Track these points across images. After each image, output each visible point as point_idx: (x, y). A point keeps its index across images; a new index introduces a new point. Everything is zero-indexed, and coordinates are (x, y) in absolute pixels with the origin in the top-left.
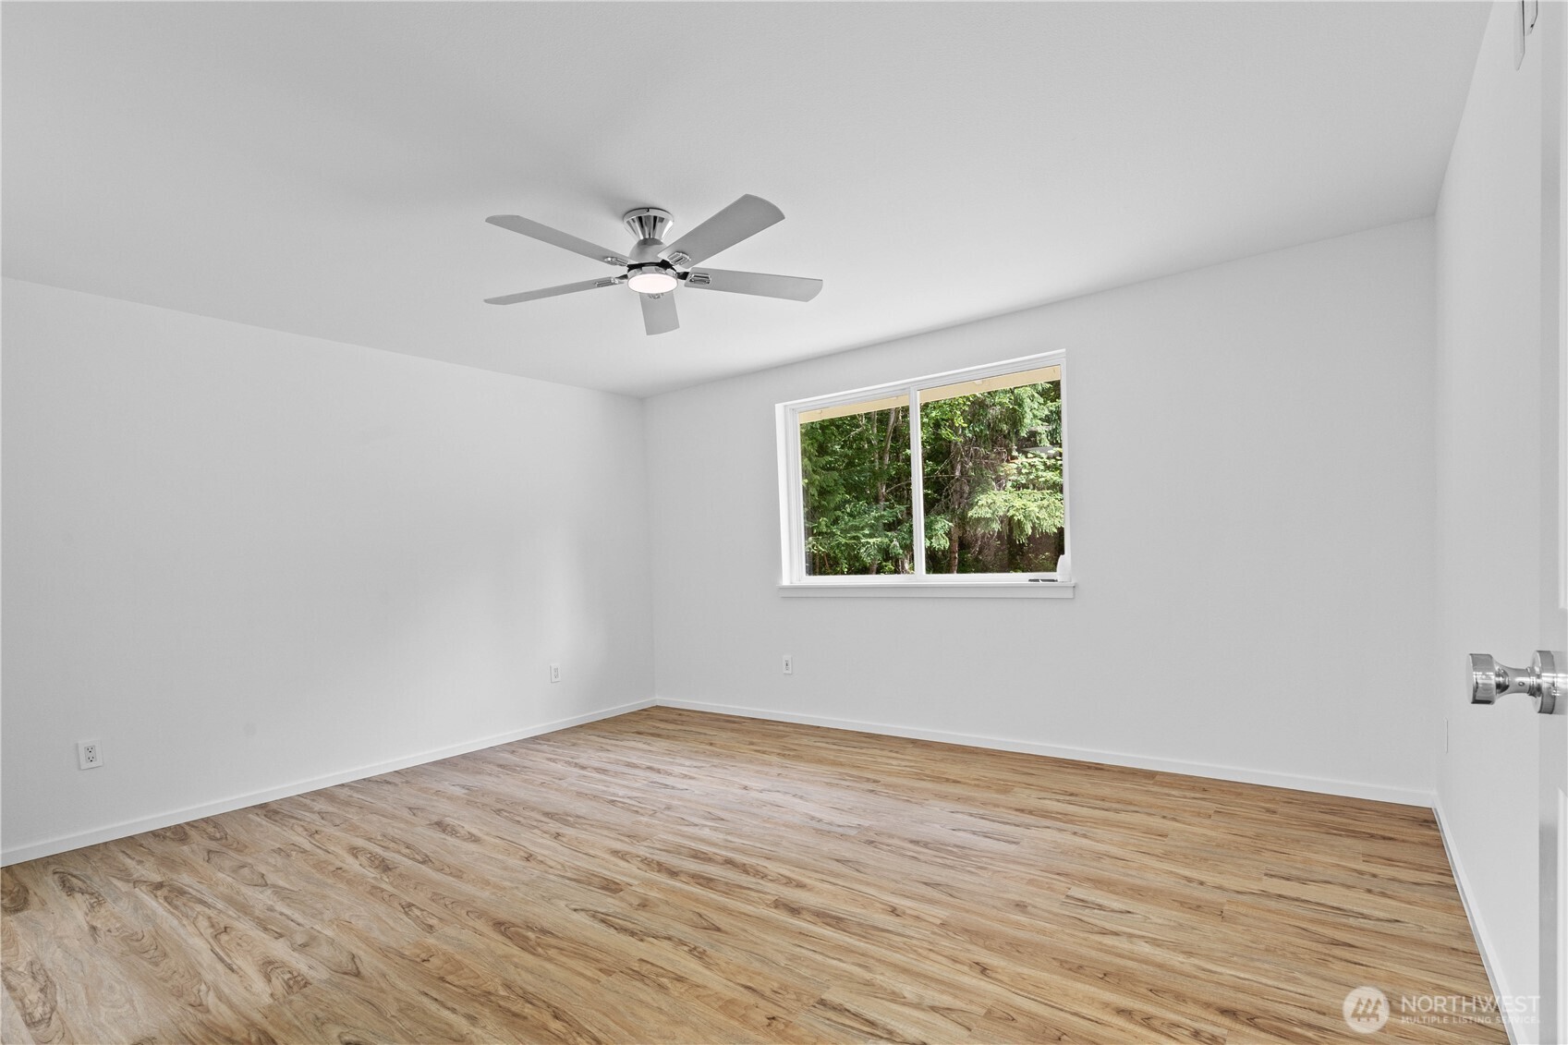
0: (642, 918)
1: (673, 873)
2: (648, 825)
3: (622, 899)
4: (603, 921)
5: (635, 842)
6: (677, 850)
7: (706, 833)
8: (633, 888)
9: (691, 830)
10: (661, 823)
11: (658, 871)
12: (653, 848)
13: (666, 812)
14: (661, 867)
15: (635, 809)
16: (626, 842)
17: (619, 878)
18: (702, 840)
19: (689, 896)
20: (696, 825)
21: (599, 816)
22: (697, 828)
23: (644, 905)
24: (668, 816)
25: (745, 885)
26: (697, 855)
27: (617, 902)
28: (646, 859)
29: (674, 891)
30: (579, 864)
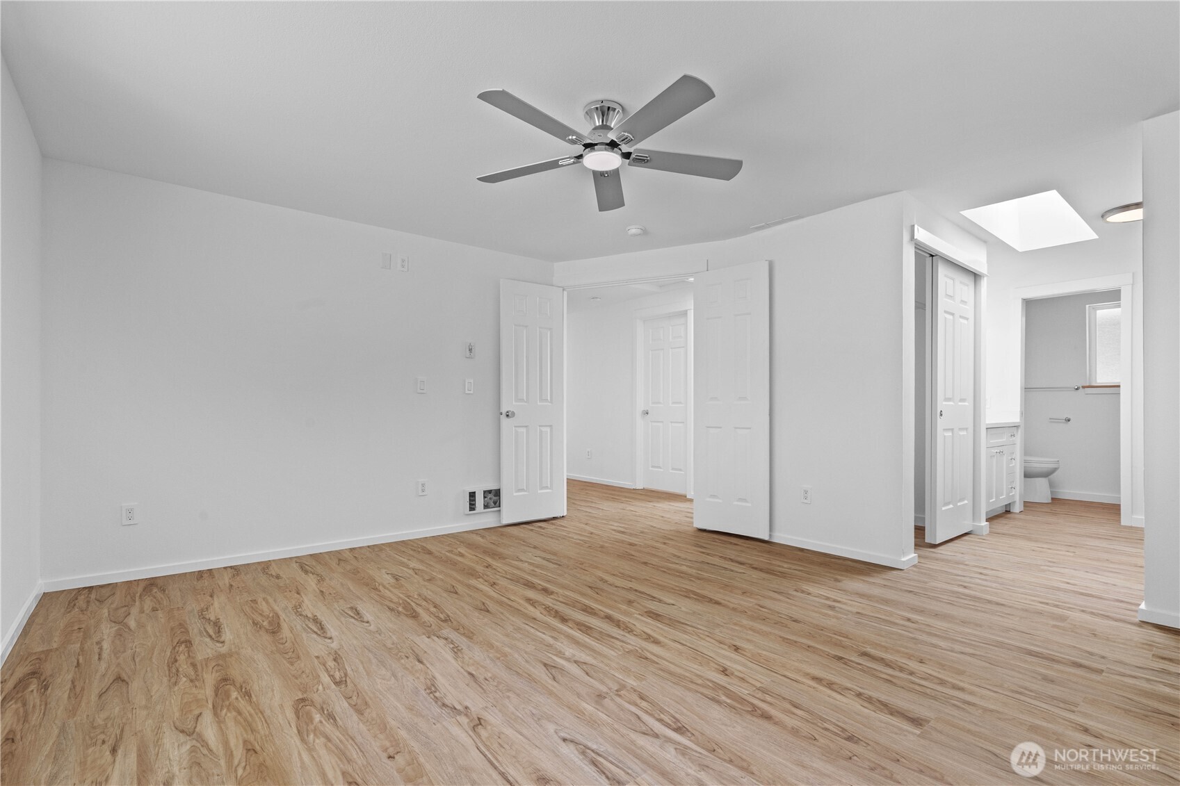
0: (632, 596)
1: (608, 618)
2: (626, 671)
3: (646, 607)
4: (654, 598)
5: (640, 651)
6: (602, 637)
7: (570, 651)
8: (638, 612)
9: (583, 656)
10: (612, 672)
11: (619, 621)
12: (623, 641)
13: (604, 689)
14: (618, 624)
15: (644, 704)
16: (647, 651)
17: (649, 620)
18: (576, 642)
19: (601, 603)
20: (576, 662)
21: (690, 698)
22: (576, 658)
23: (630, 602)
24: (602, 682)
25: (563, 605)
26: (586, 629)
27: (648, 606)
28: (629, 632)
29: (611, 607)
30: (686, 636)
